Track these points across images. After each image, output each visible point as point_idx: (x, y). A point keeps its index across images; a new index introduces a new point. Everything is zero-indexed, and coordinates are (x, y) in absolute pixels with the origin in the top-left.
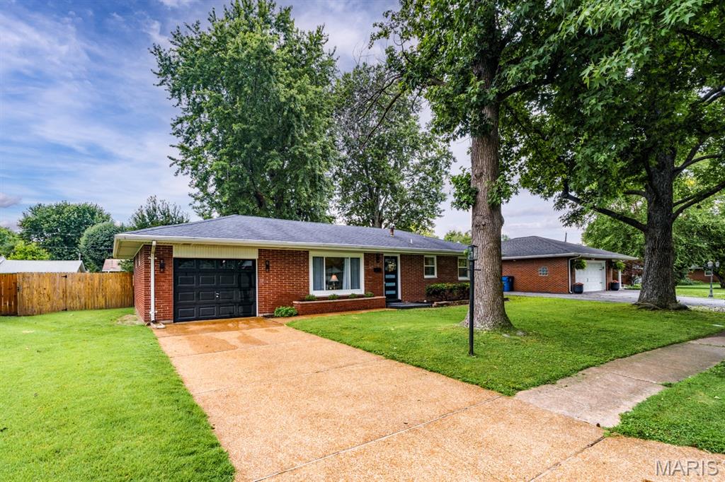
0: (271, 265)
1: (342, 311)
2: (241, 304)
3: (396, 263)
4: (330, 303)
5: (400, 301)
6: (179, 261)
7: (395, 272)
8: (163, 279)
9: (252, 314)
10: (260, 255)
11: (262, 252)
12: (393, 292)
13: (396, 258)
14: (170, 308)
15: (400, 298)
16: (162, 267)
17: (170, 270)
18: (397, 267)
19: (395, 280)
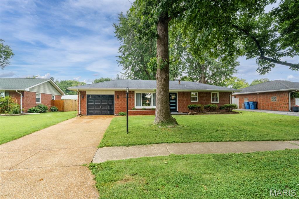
0: (119, 97)
1: (146, 114)
2: (109, 110)
3: (176, 95)
4: (141, 111)
5: (177, 112)
6: (89, 96)
7: (175, 99)
8: (83, 101)
9: (113, 114)
10: (115, 93)
11: (116, 92)
12: (174, 108)
13: (176, 93)
14: (85, 110)
15: (177, 110)
16: (83, 98)
17: (85, 99)
18: (176, 97)
19: (175, 103)
